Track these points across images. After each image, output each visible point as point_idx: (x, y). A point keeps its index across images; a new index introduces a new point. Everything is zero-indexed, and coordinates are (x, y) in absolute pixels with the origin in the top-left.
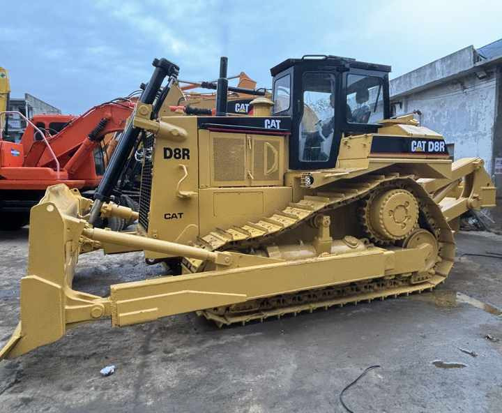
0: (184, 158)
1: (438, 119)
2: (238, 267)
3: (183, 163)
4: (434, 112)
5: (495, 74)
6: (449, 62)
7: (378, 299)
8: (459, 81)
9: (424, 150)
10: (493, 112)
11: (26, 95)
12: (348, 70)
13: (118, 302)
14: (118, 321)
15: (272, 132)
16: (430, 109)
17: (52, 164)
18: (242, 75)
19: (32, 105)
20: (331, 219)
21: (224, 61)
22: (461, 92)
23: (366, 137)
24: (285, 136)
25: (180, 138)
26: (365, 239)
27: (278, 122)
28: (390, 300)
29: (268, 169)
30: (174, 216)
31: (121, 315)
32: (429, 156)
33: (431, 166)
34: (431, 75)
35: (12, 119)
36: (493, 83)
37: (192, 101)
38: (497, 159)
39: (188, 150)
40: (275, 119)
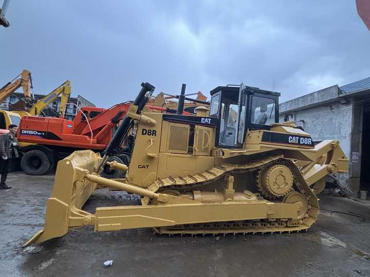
0: (153, 135)
1: (315, 126)
2: (172, 204)
3: (152, 138)
4: (313, 122)
5: (352, 102)
6: (323, 93)
7: (269, 233)
8: (329, 105)
9: (297, 142)
10: (351, 125)
11: (79, 96)
12: (253, 94)
13: (99, 218)
14: (98, 228)
15: (206, 125)
16: (310, 120)
17: (89, 134)
18: (199, 93)
19: (81, 101)
20: (234, 178)
21: (184, 86)
22: (330, 111)
23: (260, 131)
24: (214, 128)
25: (152, 125)
26: (258, 194)
27: (210, 120)
28: (276, 235)
29: (204, 146)
30: (144, 167)
31: (99, 225)
32: (300, 146)
33: (302, 152)
34: (311, 100)
35: (69, 108)
36: (351, 107)
37: (171, 105)
38: (353, 153)
39: (155, 131)
40: (208, 118)
